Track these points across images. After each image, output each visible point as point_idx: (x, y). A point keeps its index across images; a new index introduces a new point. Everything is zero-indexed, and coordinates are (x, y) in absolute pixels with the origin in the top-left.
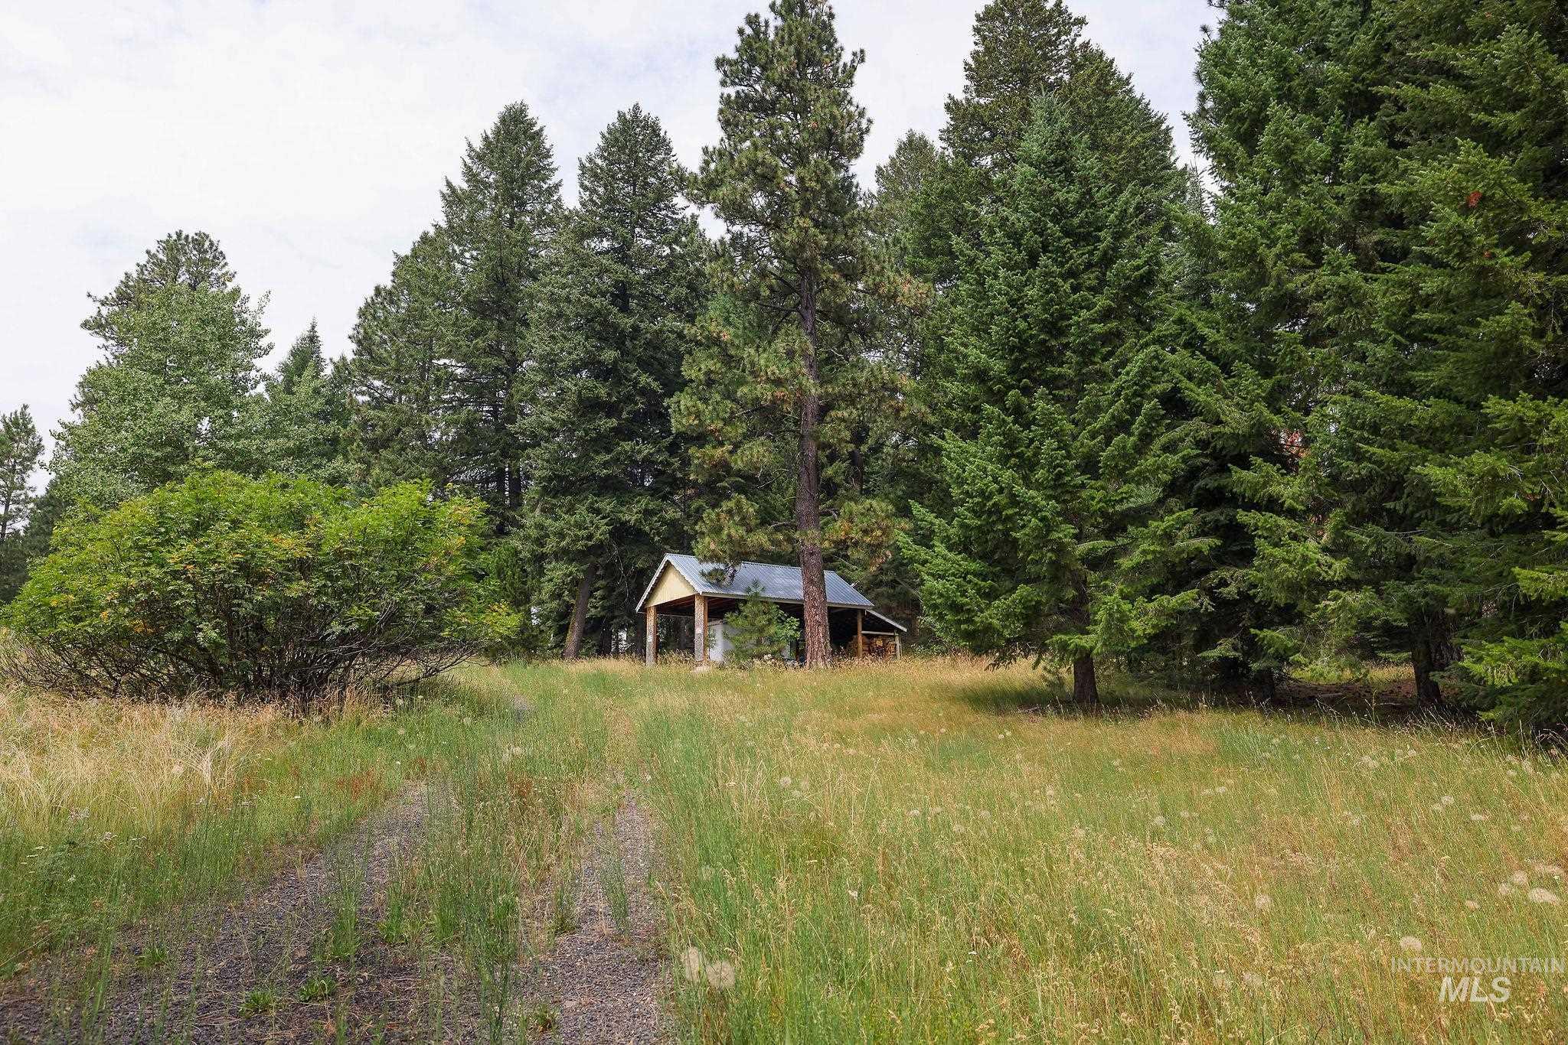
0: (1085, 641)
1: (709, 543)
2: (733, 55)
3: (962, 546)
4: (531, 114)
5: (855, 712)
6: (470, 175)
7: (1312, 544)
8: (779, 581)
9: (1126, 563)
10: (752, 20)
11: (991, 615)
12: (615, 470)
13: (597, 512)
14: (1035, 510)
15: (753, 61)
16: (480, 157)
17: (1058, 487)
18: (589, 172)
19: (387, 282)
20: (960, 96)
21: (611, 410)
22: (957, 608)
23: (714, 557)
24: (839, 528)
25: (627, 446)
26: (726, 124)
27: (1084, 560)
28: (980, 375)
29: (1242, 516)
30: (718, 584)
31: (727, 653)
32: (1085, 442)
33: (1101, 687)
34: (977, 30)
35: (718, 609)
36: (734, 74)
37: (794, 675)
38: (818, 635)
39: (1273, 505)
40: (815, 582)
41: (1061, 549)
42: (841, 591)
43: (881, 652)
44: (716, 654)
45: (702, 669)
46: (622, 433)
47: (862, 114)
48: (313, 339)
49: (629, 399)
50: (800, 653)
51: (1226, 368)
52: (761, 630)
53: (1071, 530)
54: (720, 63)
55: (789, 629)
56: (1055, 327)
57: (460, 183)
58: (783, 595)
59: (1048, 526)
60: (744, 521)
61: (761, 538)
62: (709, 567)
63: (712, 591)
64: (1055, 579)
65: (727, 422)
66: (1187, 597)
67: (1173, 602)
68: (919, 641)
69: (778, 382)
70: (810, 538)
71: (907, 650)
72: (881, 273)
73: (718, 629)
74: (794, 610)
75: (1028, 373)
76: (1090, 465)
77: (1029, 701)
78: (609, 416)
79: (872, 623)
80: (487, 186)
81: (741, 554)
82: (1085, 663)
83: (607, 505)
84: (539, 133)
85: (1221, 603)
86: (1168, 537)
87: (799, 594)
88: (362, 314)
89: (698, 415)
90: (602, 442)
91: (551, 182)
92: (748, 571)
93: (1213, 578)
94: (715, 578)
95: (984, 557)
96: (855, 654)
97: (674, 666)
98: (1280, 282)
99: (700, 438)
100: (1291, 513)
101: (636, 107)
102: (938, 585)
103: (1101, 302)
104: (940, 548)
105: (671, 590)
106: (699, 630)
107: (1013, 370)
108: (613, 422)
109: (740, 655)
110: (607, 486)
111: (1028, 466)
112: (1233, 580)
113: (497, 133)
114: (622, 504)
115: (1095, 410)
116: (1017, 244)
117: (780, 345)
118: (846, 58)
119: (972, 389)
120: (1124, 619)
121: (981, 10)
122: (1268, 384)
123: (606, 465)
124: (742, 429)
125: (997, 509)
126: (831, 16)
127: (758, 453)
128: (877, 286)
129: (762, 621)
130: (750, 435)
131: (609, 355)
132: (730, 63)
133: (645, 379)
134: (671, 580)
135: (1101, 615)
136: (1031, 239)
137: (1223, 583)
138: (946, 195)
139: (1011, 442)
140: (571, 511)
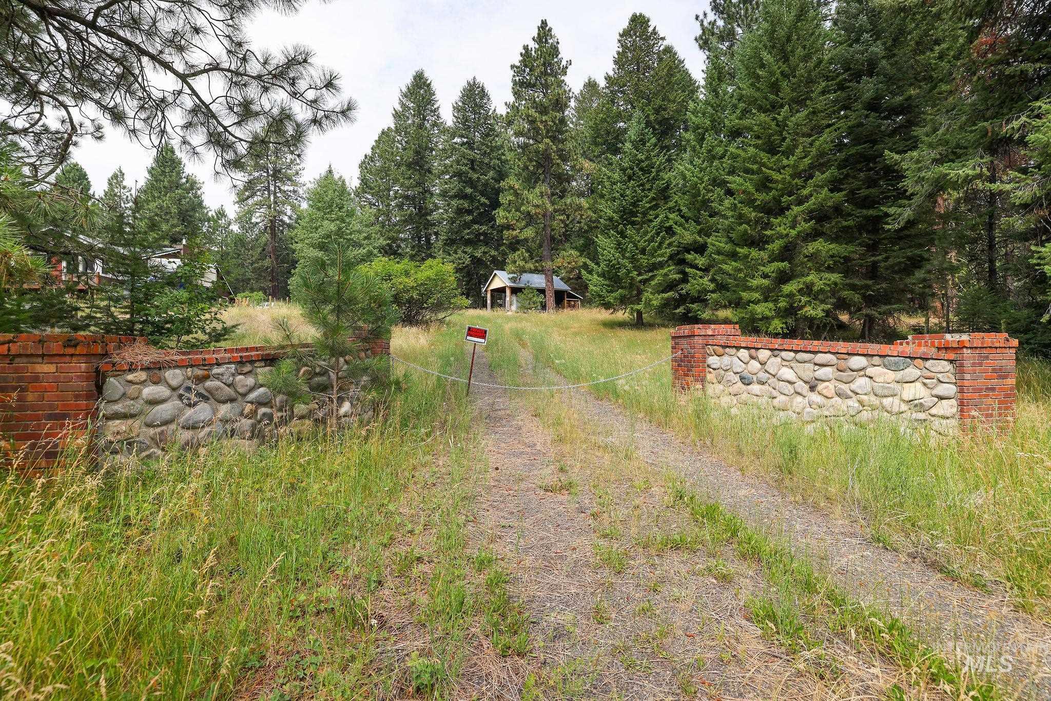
0: (638, 307)
1: (511, 267)
2: (518, 64)
3: (602, 275)
4: (426, 75)
5: (567, 328)
6: (403, 105)
7: (706, 279)
8: (536, 280)
9: (653, 283)
10: (526, 48)
11: (610, 299)
12: (472, 236)
13: (465, 253)
14: (625, 267)
15: (526, 66)
16: (405, 96)
17: (633, 259)
18: (456, 108)
19: (369, 152)
20: (611, 73)
21: (469, 212)
22: (600, 296)
23: (513, 272)
24: (559, 261)
25: (476, 226)
26: (515, 93)
27: (640, 281)
28: (611, 219)
29: (688, 270)
30: (514, 282)
31: (518, 308)
32: (642, 244)
33: (644, 321)
34: (619, 41)
35: (515, 291)
36: (518, 72)
37: (544, 315)
38: (551, 300)
39: (696, 267)
40: (550, 281)
41: (632, 278)
42: (559, 284)
43: (574, 306)
44: (514, 308)
45: (509, 313)
46: (474, 222)
47: (570, 91)
48: (330, 172)
49: (477, 208)
50: (544, 307)
51: (687, 221)
52: (530, 299)
53: (636, 273)
54: (512, 67)
55: (541, 298)
56: (634, 204)
57: (399, 108)
58: (538, 286)
59: (629, 272)
60: (524, 259)
61: (530, 265)
62: (511, 276)
63: (512, 285)
64: (631, 287)
65: (517, 221)
66: (670, 294)
67: (666, 295)
68: (588, 302)
69: (537, 206)
70: (548, 264)
71: (583, 306)
72: (576, 160)
73: (514, 298)
74: (542, 291)
75: (626, 219)
76: (643, 251)
77: (622, 325)
78: (469, 215)
79: (570, 296)
80: (409, 109)
81: (523, 271)
82: (640, 313)
83: (469, 250)
84: (430, 84)
85: (680, 295)
86: (666, 275)
87: (543, 285)
88: (360, 166)
89: (507, 218)
90: (467, 225)
91: (435, 106)
92: (526, 277)
93: (680, 287)
94: (513, 280)
95: (610, 279)
96: (563, 308)
97: (499, 312)
98: (704, 196)
99: (509, 227)
100: (700, 270)
101: (474, 78)
102: (594, 288)
103: (651, 195)
104: (595, 276)
105: (496, 284)
106: (508, 299)
107: (621, 217)
108: (470, 218)
109: (524, 308)
110: (468, 242)
111: (623, 251)
112: (686, 288)
113: (413, 86)
114: (474, 249)
115: (646, 233)
116: (624, 173)
117: (537, 190)
118: (564, 63)
119: (607, 223)
120: (650, 300)
121: (621, 32)
122: (698, 227)
123: (468, 234)
124: (523, 223)
125: (613, 266)
126: (558, 43)
127: (529, 233)
128: (575, 166)
129: (531, 295)
130: (526, 226)
131: (469, 190)
132: (517, 67)
133: (483, 200)
134: (496, 279)
135: (643, 299)
136: (629, 171)
137: (682, 289)
138: (603, 120)
139: (619, 244)
140: (456, 252)
